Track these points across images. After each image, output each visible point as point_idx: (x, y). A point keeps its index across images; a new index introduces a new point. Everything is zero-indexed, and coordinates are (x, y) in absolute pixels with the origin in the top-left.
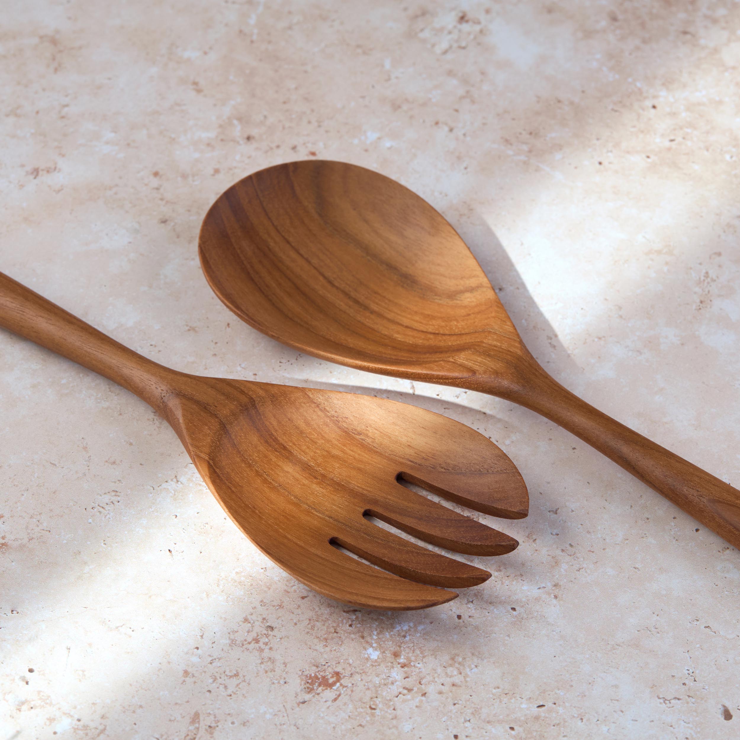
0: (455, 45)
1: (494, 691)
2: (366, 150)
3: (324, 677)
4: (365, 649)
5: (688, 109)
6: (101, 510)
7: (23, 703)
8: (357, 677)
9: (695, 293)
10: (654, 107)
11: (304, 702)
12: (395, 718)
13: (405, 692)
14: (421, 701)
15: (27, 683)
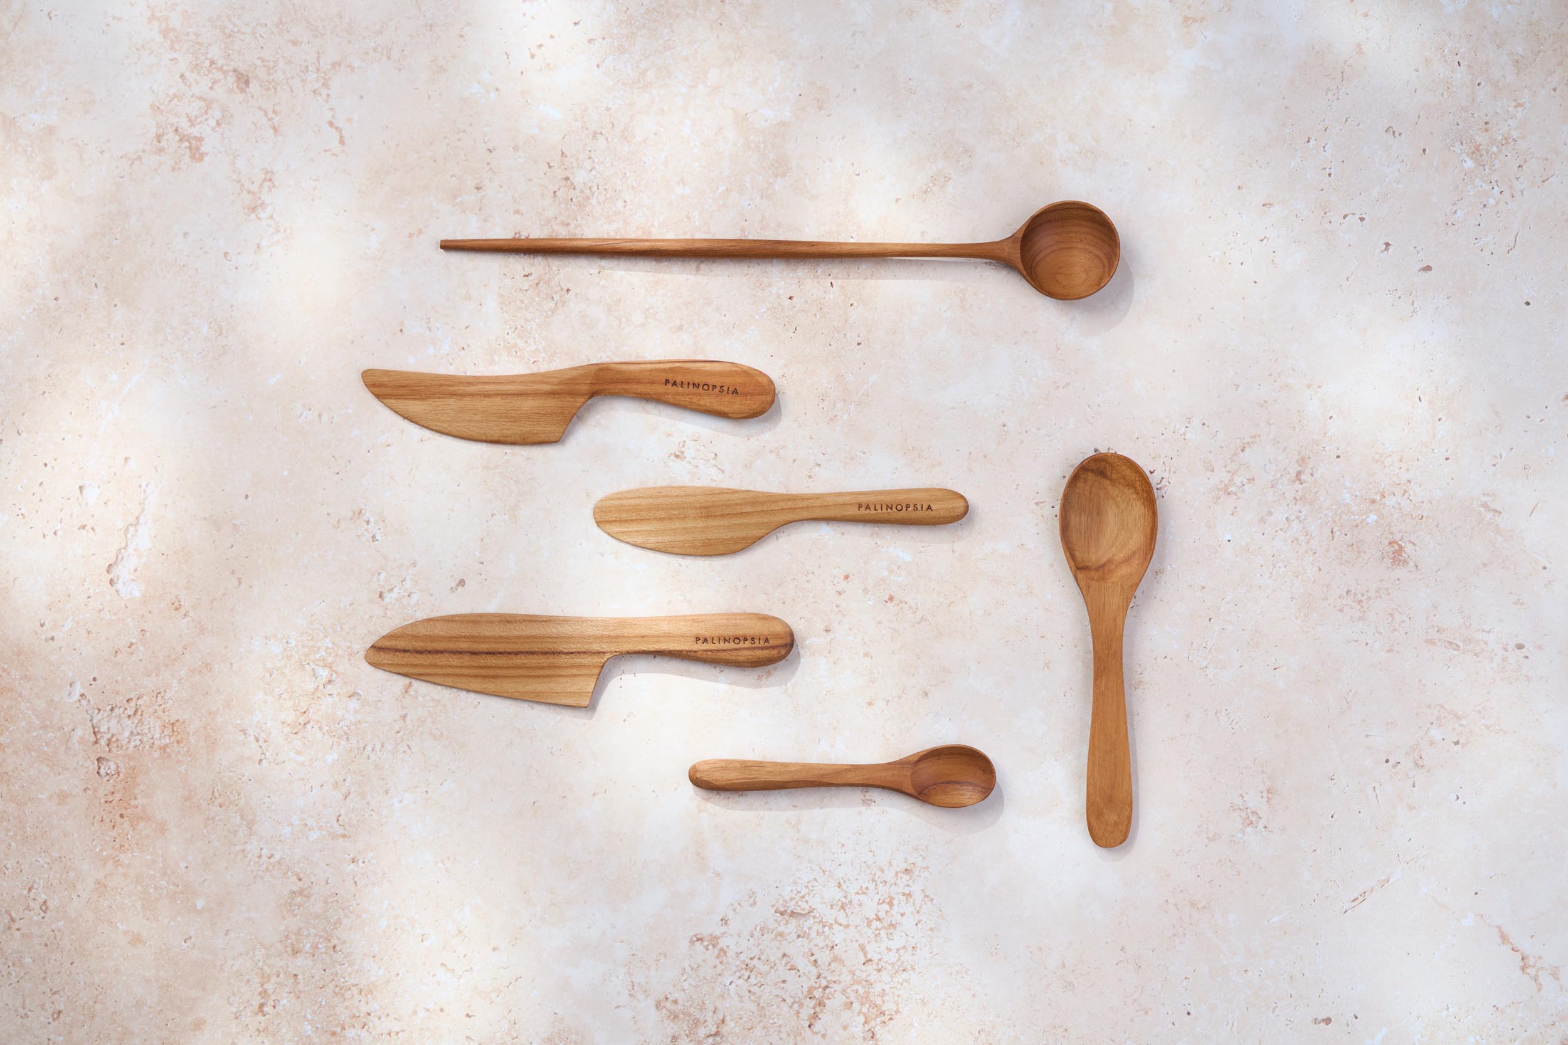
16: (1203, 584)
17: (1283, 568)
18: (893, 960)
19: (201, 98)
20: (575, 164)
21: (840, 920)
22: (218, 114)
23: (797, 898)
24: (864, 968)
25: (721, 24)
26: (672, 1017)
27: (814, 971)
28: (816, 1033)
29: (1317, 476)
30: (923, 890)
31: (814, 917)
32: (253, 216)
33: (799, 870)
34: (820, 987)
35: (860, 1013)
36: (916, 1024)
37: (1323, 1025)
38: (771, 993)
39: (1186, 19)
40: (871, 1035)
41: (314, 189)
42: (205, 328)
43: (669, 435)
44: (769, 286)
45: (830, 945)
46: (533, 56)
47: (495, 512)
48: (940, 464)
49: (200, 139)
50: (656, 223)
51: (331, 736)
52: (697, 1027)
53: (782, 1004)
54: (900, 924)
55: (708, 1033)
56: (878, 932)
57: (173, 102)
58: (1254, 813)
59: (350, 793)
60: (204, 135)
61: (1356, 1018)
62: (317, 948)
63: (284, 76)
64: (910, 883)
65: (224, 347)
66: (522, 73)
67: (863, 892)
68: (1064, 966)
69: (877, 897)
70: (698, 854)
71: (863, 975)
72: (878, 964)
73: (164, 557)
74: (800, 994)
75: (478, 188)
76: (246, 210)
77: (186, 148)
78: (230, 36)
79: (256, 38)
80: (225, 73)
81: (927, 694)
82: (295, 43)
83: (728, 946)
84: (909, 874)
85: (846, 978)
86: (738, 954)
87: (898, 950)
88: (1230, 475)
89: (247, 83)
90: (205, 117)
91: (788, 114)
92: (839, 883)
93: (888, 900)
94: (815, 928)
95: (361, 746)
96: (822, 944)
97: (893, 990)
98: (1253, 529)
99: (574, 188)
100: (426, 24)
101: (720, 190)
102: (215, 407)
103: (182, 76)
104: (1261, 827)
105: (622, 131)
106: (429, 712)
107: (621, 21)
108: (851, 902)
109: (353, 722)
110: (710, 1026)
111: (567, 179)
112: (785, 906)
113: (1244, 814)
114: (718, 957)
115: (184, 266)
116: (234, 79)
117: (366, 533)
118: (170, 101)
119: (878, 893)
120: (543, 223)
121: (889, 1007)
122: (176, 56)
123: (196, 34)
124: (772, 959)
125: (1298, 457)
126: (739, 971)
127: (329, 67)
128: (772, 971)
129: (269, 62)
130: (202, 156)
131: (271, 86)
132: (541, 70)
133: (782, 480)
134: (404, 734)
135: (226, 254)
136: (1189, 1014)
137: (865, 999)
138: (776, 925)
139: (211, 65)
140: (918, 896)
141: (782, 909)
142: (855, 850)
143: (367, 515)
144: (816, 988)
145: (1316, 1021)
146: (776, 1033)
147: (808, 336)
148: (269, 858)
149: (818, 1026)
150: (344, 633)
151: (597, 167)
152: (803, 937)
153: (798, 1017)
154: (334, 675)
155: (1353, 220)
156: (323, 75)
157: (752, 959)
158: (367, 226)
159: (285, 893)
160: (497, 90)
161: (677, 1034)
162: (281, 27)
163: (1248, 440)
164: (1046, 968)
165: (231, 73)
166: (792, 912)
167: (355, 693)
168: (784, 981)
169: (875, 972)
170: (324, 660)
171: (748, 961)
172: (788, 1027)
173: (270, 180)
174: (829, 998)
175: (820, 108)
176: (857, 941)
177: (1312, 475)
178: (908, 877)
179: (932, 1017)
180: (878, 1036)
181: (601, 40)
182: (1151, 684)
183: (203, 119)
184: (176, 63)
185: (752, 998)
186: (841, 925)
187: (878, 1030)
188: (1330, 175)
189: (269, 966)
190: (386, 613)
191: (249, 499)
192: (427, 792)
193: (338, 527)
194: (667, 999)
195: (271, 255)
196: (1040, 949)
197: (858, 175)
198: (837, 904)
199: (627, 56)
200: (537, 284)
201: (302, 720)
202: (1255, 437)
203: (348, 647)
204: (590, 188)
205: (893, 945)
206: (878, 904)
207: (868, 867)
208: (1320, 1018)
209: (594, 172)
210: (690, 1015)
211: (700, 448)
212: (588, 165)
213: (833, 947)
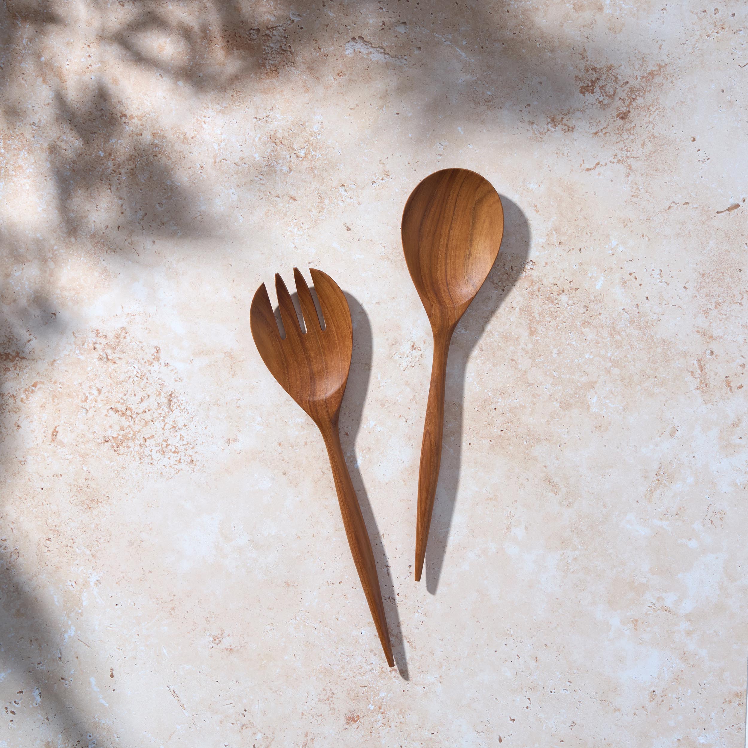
0: (409, 365)
1: (416, 726)
2: (370, 433)
3: (353, 718)
4: (368, 705)
5: (510, 411)
6: (267, 633)
7: (244, 725)
8: (365, 718)
9: (505, 523)
10: (495, 409)
11: (346, 729)
12: (379, 737)
13: (383, 725)
14: (389, 730)
15: (244, 716)
16: (339, 619)
17: (346, 660)
18: (146, 453)
19: (615, 93)
20: (571, 295)
21: (167, 425)
22: (605, 102)
23: (179, 403)
24: (142, 437)
25: (643, 376)
26: (117, 336)
27: (140, 411)
28: (108, 411)
29: (394, 679)
30: (182, 469)
31: (168, 412)
32: (549, 120)
33: (193, 404)
34: (132, 414)
35: (118, 434)
36: (112, 464)
37: (110, 673)
38: (129, 388)
39: (636, 621)
40: (107, 440)
41: (563, 154)
42: (489, 93)
43: (424, 342)
44: (502, 397)
45: (154, 420)
46: (630, 274)
47: (386, 248)
48: (405, 484)
49: (592, 92)
50: (537, 338)
51: (268, 156)
52: (111, 349)
53: (123, 394)
54: (164, 457)
55: (108, 355)
56: (160, 445)
57: (613, 77)
58: (220, 641)
59: (238, 166)
60: (594, 94)
61: (114, 691)
62: (156, 147)
63: (625, 138)
64: (186, 463)
65: (479, 103)
66: (621, 268)
67: (182, 438)
68: (142, 541)
69: (178, 445)
70: (203, 352)
71: (138, 437)
72: (144, 445)
73: (366, 67)
74: (128, 403)
75: (560, 243)
76: (552, 117)
77: (588, 84)
78: (648, 109)
79: (647, 123)
80: (628, 106)
81: (285, 474)
82: (643, 145)
83: (154, 366)
84: (191, 462)
85: (136, 428)
86: (150, 371)
87: (151, 455)
88: (396, 635)
89: (622, 118)
90: (604, 95)
91: (594, 411)
92: (186, 426)
93: (177, 451)
94: (163, 412)
95: (263, 173)
96: (154, 416)
97: (130, 452)
98: (367, 646)
99: (558, 295)
100: (650, 217)
101: (554, 373)
102: (447, 97)
103: (627, 82)
104: (213, 645)
105: (588, 321)
106: (281, 210)
107: (647, 322)
108: (176, 431)
109: (276, 169)
110: (112, 356)
111: (563, 291)
112: (174, 397)
113: (219, 636)
114: (148, 361)
115: (524, 82)
116: (625, 111)
117: (377, 178)
118: (614, 76)
119: (181, 446)
120: (540, 278)
121: (121, 450)
122: (639, 79)
123: (650, 90)
124: (147, 389)
125: (404, 670)
126: (141, 372)
127: (629, 163)
128: (141, 389)
129: (633, 130)
130: (583, 93)
131: (620, 131)
132: (623, 278)
133: (399, 401)
134: (268, 196)
135: (529, 105)
136: (117, 605)
137: (126, 438)
138: (165, 392)
139: (632, 98)
140: (179, 467)
141: (173, 395)
142: (204, 434)
143: (386, 179)
144: (131, 412)
145: (112, 670)
146: (108, 390)
147: (475, 417)
148: (204, 122)
149: (111, 413)
150: (323, 165)
151: (570, 307)
152: (158, 406)
153: (116, 402)
154: (301, 159)
155: (527, 703)
156: (625, 160)
157: (147, 378)
158: (542, 182)
159: (185, 130)
160: (613, 254)
161: (108, 338)
162: (652, 137)
163: (414, 645)
164: (141, 532)
165: (628, 109)
166: (171, 401)
167: (291, 170)
168: (135, 395)
169: (139, 443)
170: (309, 154)
171: (146, 376)
172: (111, 397)
173: (569, 130)
174: (126, 418)
175: (596, 427)
176: (156, 434)
177: (395, 677)
178: (189, 462)
179: (116, 472)
180: (106, 444)
181: (637, 311)
182: (288, 591)
183: (603, 94)
184: (635, 79)
185: (127, 378)
186: (164, 426)
187: (109, 444)
188: (551, 692)
189: (146, 120)
190: (333, 188)
191: (397, 115)
192: (238, 208)
193: (380, 163)
194: (126, 333)
195: (528, 130)
196: (151, 529)
197: (560, 446)
198: (175, 424)
199: (629, 325)
200: (507, 274)
201: (277, 141)
202: (415, 648)
203: (316, 167)
204: (558, 304)
205: (154, 453)
206: (175, 446)
207: (194, 441)
208: (114, 672)
209: (566, 305)
210: (118, 345)
211: (417, 358)
212: (571, 302)
213: (153, 421)
